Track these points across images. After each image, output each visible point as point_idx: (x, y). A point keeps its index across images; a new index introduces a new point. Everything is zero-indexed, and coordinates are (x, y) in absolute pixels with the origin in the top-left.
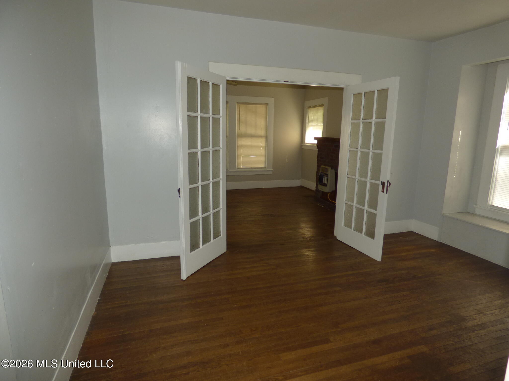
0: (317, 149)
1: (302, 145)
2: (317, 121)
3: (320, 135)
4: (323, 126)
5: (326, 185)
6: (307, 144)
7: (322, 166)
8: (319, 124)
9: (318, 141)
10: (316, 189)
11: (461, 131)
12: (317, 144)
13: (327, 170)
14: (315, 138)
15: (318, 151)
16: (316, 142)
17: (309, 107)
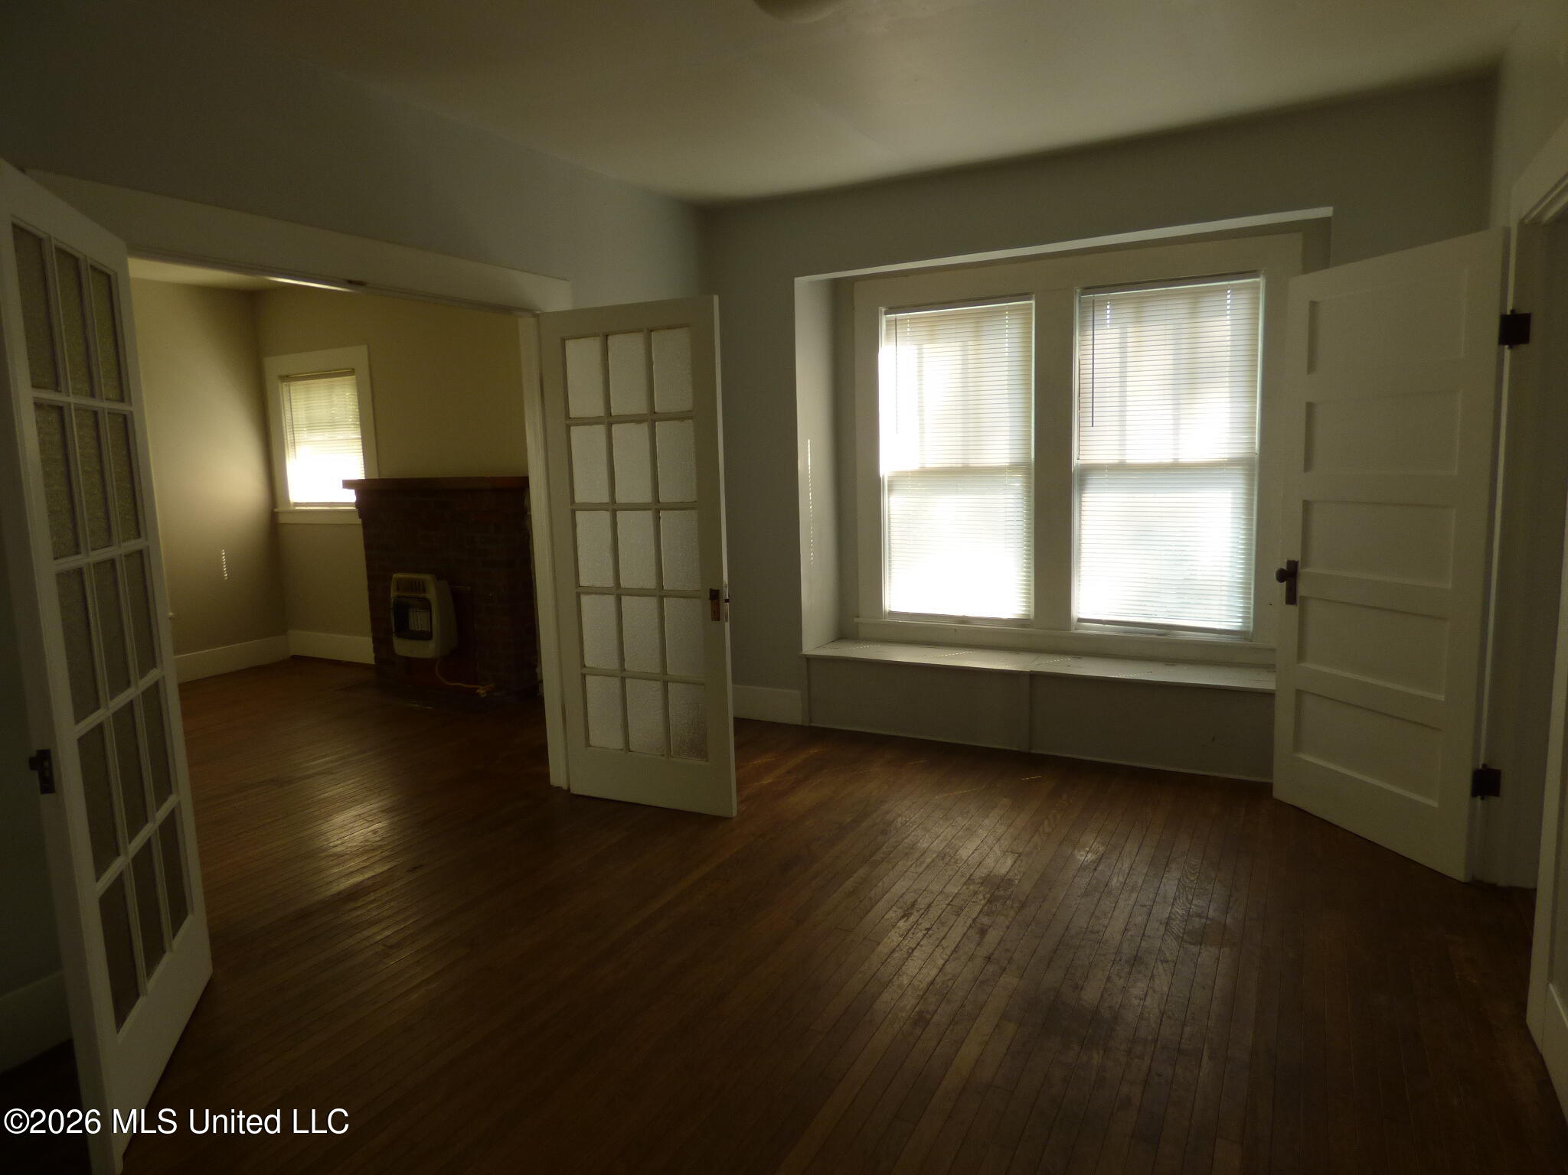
0: (359, 521)
1: (276, 510)
2: (333, 425)
3: (358, 473)
4: (363, 442)
5: (426, 636)
6: (297, 508)
7: (394, 576)
8: (341, 437)
9: (357, 493)
10: (376, 658)
11: (809, 441)
12: (358, 504)
13: (421, 587)
14: (348, 484)
15: (365, 525)
16: (350, 496)
17: (287, 378)
